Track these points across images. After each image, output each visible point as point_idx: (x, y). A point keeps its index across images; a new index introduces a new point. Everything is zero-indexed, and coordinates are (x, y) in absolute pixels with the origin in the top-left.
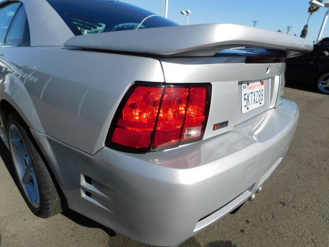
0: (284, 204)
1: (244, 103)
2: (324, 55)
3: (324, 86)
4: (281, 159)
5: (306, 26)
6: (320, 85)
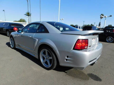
0: (102, 67)
1: (92, 43)
2: (107, 32)
3: (108, 40)
4: (100, 55)
5: (100, 22)
6: (107, 40)
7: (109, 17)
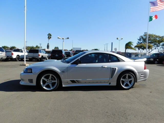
7: (66, 39)
